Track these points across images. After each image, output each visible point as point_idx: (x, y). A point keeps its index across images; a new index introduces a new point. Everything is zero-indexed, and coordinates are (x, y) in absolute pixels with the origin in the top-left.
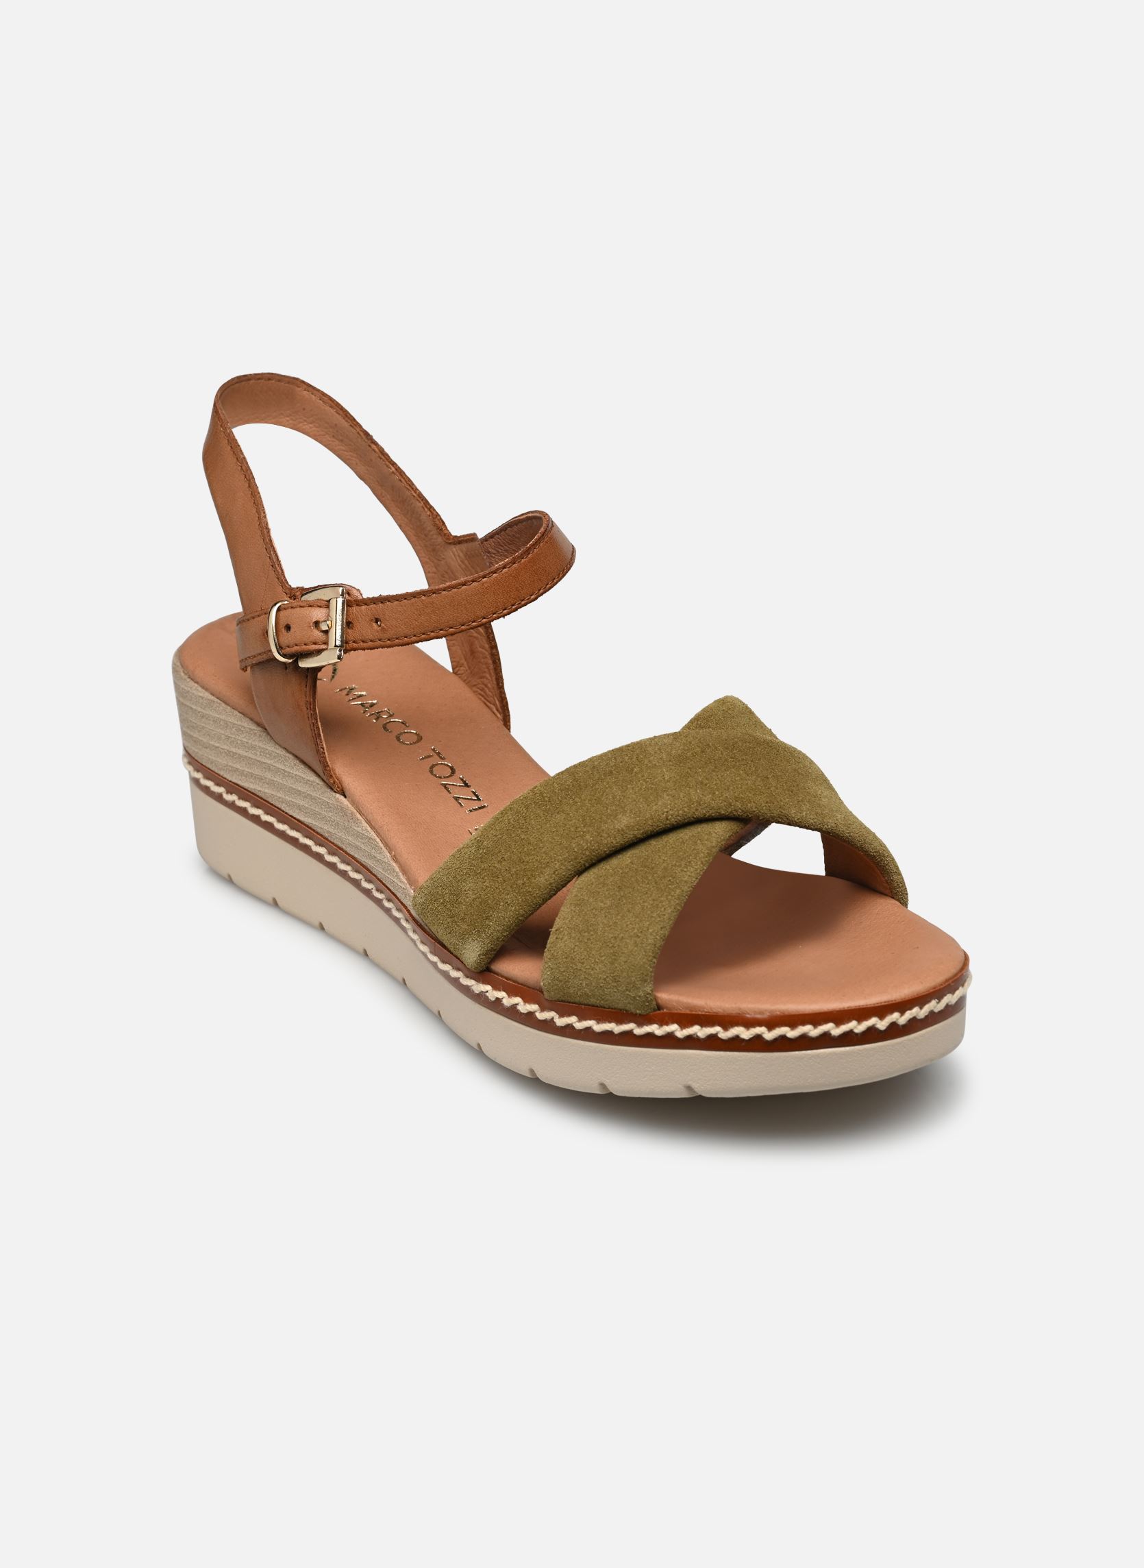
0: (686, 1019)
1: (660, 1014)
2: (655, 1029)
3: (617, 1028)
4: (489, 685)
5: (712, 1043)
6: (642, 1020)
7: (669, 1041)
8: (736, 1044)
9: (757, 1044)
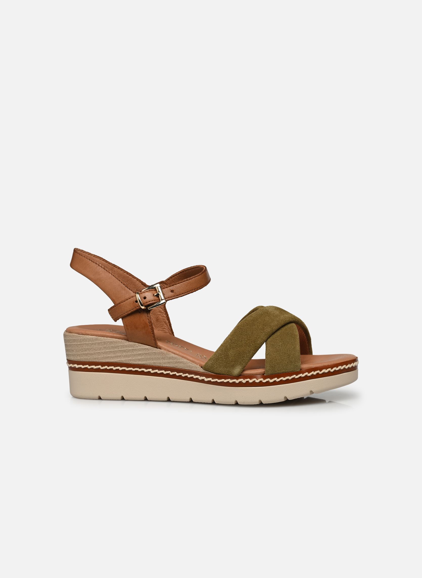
0: (309, 370)
1: (302, 372)
2: (301, 375)
3: (290, 378)
4: (166, 328)
5: (318, 376)
6: (297, 374)
7: (306, 378)
8: (324, 375)
9: (329, 374)
